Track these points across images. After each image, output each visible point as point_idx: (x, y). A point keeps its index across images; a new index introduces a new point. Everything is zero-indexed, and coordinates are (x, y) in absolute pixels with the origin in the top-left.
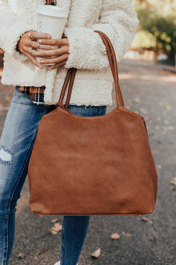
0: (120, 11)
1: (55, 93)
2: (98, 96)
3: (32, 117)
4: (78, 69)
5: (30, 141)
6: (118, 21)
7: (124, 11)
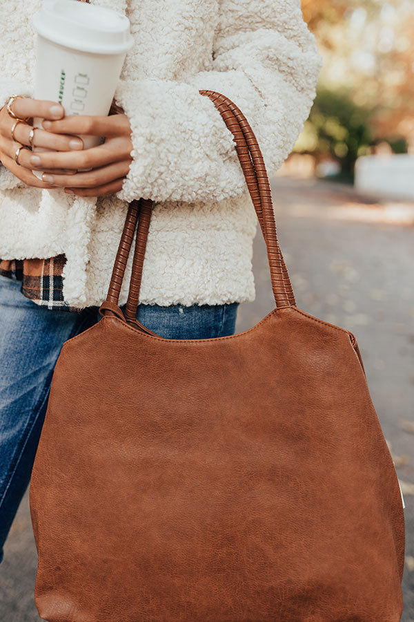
0: (267, 30)
1: (97, 272)
2: (218, 276)
3: (33, 342)
4: (159, 203)
5: (27, 409)
6: (263, 61)
7: (279, 31)
